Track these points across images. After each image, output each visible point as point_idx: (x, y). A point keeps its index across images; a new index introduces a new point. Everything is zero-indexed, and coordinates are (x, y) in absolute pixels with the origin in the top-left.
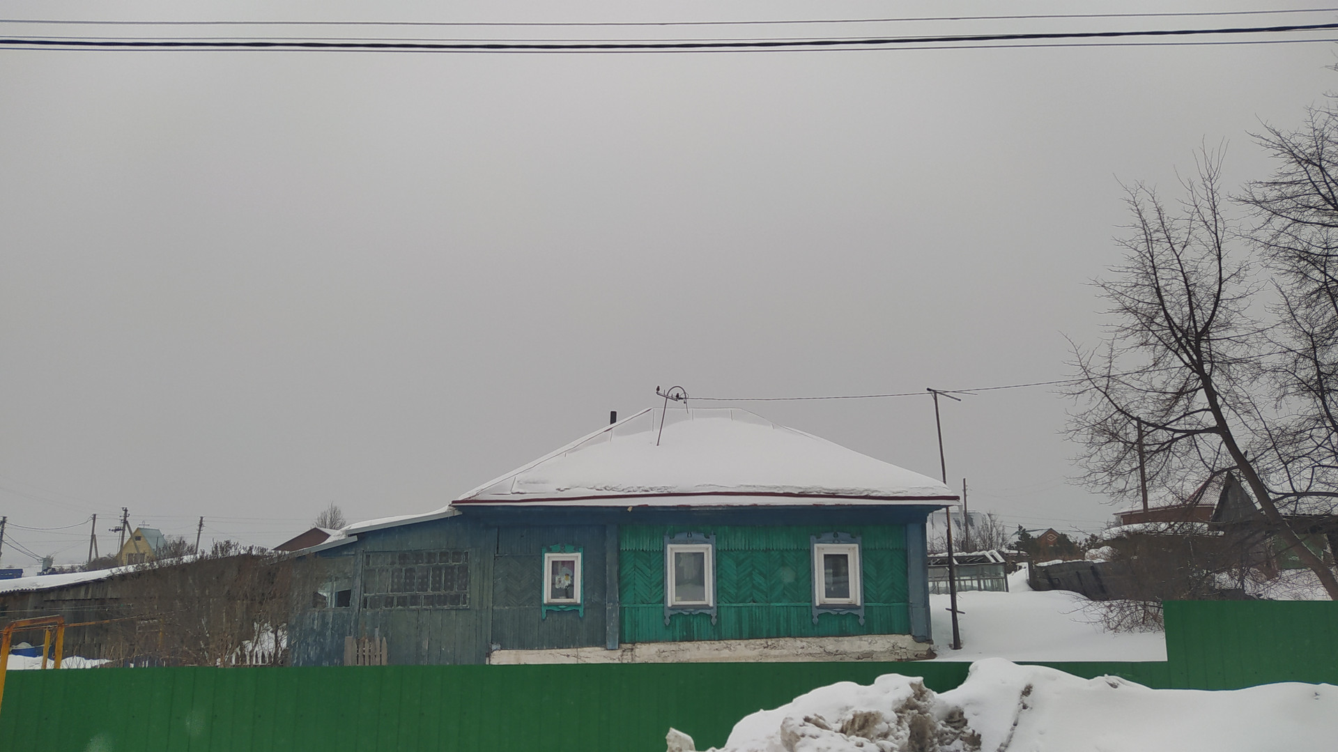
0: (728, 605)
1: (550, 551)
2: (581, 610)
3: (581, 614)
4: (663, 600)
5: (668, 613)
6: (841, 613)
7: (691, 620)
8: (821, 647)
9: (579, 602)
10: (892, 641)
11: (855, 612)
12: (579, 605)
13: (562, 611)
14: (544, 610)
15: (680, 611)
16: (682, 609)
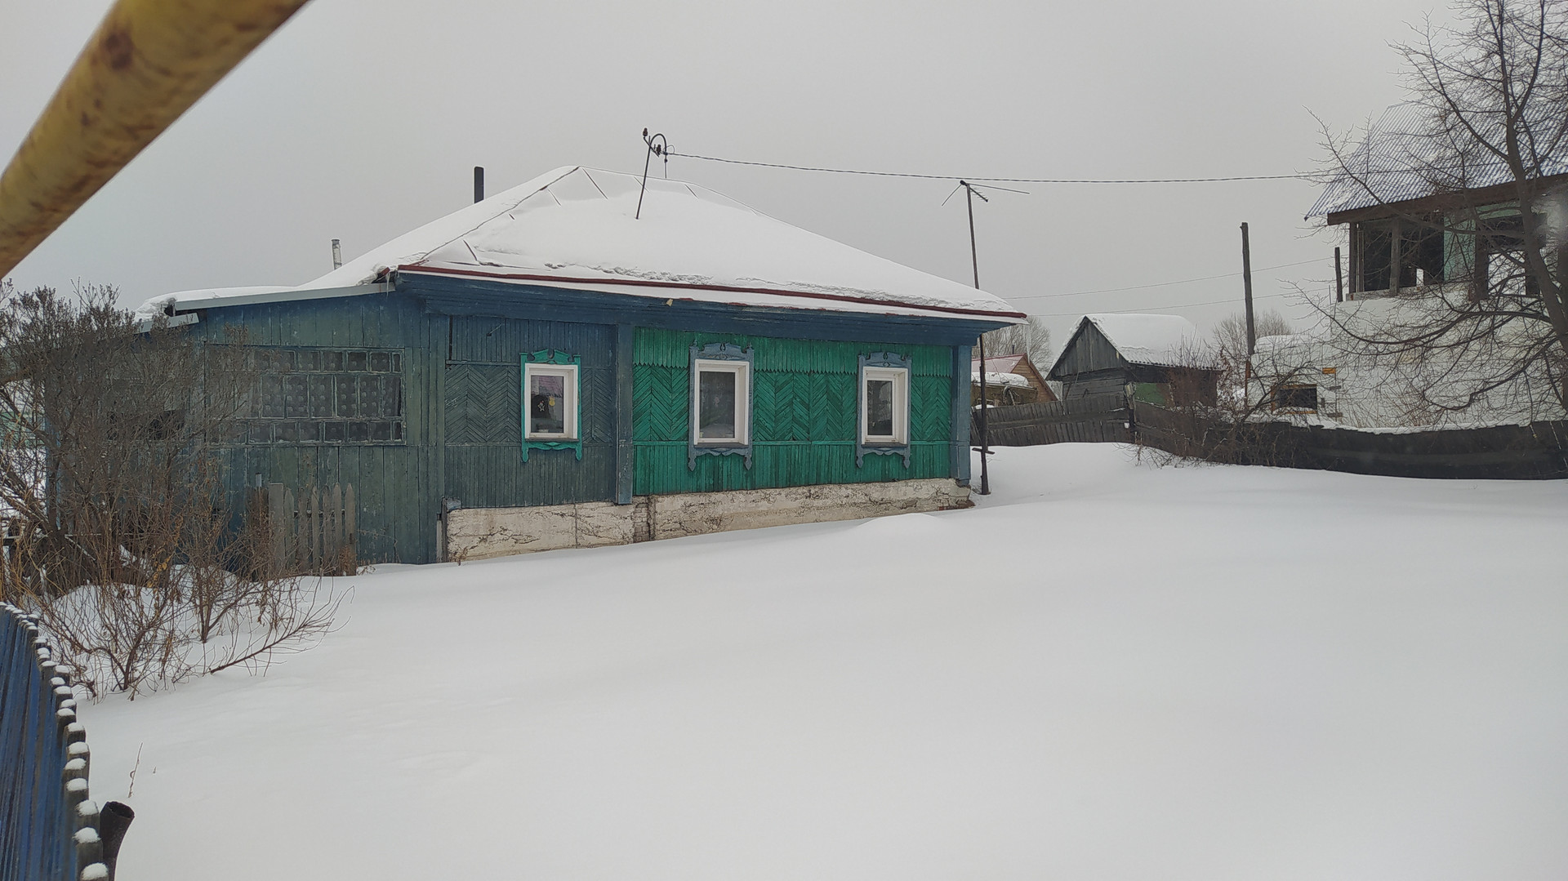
0: (764, 443)
1: (532, 359)
2: (578, 449)
3: (579, 455)
4: (688, 436)
5: (694, 454)
6: (886, 453)
7: (720, 463)
8: (866, 495)
9: (575, 436)
10: (937, 486)
11: (900, 452)
12: (575, 442)
13: (552, 451)
14: (525, 448)
15: (709, 451)
16: (711, 449)
